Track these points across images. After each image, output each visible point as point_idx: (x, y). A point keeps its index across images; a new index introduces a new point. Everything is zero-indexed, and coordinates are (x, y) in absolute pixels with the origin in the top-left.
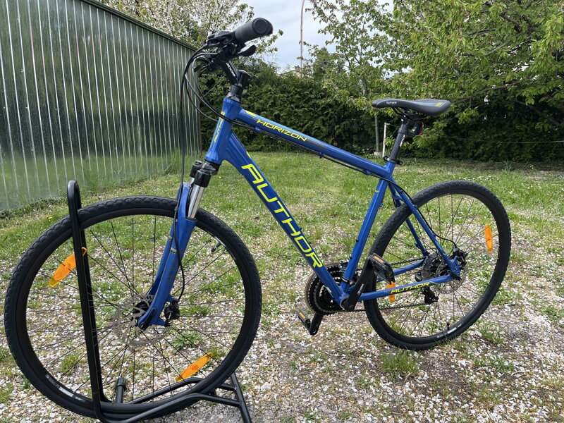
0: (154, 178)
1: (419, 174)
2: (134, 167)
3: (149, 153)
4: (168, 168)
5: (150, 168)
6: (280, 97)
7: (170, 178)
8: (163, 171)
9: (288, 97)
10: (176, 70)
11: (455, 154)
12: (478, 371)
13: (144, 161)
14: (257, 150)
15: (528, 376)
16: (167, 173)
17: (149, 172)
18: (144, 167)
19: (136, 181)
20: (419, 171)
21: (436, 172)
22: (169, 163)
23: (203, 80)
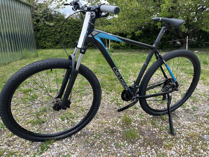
0: (16, 61)
1: (123, 55)
2: (5, 57)
3: (12, 51)
4: (21, 57)
5: (13, 57)
6: (68, 27)
7: (23, 61)
8: (20, 58)
9: (71, 26)
10: (22, 15)
11: (134, 47)
12: (162, 133)
13: (10, 54)
14: (60, 48)
15: (180, 132)
16: (21, 59)
17: (13, 59)
18: (11, 57)
19: (7, 63)
20: (123, 54)
21: (129, 54)
22: (22, 55)
23: (34, 19)
